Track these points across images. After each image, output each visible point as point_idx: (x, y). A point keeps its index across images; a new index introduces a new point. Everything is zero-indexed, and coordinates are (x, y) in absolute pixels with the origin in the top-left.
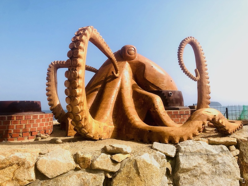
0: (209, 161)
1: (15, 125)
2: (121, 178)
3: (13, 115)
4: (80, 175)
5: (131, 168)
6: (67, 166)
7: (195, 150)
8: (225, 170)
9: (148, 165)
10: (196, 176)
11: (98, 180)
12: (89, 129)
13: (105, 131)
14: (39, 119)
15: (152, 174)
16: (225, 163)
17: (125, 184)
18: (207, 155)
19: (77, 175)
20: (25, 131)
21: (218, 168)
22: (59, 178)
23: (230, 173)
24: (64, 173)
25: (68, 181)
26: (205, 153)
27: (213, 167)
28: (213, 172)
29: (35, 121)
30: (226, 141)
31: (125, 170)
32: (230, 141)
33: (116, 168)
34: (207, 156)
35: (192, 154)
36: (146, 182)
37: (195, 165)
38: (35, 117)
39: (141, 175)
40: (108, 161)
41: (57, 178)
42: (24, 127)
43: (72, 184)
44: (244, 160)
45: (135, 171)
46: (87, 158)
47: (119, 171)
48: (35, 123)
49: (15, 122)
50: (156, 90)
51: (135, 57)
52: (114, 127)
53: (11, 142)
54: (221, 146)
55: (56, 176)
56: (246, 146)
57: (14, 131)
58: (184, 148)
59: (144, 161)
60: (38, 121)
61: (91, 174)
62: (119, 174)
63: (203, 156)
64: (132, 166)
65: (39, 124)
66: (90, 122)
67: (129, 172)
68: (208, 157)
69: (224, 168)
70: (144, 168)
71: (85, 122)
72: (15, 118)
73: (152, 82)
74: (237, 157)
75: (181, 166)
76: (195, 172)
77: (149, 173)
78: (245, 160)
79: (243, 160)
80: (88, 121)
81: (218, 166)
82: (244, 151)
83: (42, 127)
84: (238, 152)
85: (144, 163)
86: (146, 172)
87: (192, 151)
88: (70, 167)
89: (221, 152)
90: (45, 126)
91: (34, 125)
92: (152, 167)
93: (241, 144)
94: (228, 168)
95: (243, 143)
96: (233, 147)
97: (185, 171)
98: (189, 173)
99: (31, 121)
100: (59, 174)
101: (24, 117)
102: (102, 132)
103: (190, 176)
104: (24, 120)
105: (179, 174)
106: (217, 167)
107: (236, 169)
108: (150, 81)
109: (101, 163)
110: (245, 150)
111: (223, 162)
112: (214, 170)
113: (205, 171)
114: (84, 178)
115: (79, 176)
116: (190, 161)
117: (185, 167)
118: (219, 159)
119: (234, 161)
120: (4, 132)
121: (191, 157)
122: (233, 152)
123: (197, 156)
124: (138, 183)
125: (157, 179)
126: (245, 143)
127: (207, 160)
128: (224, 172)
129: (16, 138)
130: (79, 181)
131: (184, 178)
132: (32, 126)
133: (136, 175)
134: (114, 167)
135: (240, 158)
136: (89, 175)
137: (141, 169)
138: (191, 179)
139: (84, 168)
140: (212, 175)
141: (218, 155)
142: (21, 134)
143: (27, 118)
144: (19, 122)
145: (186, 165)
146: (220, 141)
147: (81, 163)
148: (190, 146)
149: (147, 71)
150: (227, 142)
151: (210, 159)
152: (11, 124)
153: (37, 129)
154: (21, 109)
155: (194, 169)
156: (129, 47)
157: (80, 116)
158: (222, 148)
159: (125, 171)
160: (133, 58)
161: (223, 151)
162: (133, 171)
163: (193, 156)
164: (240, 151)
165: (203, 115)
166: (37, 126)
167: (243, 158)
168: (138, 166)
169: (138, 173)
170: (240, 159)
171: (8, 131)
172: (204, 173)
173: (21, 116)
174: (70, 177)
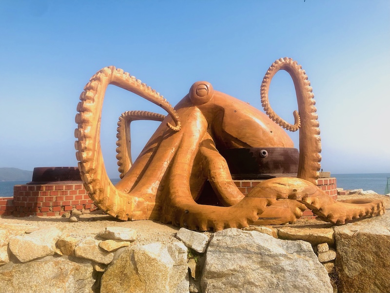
0: (263, 264)
1: (44, 197)
2: (113, 273)
3: (42, 185)
4: (58, 262)
5: (127, 261)
6: (42, 250)
7: (237, 245)
8: (296, 284)
9: (150, 260)
10: (236, 286)
11: (81, 271)
12: (107, 205)
13: (139, 209)
14: (74, 189)
15: (157, 274)
16: (297, 271)
17: (118, 282)
18: (261, 254)
19: (55, 262)
20: (56, 205)
21: (282, 279)
22: (33, 263)
23: (308, 289)
24: (38, 258)
25: (42, 269)
26: (257, 251)
27: (273, 276)
28: (272, 283)
29: (69, 192)
30: (308, 234)
31: (118, 263)
32: (316, 235)
33: (107, 260)
34: (259, 255)
35: (230, 250)
36: (148, 284)
37: (232, 268)
38: (69, 187)
39: (140, 273)
40: (94, 247)
41: (30, 263)
42: (54, 200)
43: (47, 272)
44: (344, 271)
45: (133, 266)
46: (68, 242)
47: (111, 264)
48: (69, 195)
49: (45, 194)
50: (242, 147)
51: (208, 99)
52: (154, 203)
53: (40, 217)
54: (298, 243)
55: (28, 260)
56: (348, 247)
57: (43, 203)
58: (217, 240)
59: (144, 254)
60: (74, 192)
61: (74, 263)
62: (111, 267)
63: (250, 255)
64: (128, 259)
65: (74, 196)
66: (108, 196)
67: (124, 267)
68: (262, 258)
69: (293, 279)
70: (144, 263)
71: (100, 196)
72: (44, 189)
73: (234, 136)
74: (331, 264)
75: (207, 267)
76: (234, 280)
77: (152, 271)
78: (346, 271)
79: (342, 270)
80: (106, 195)
81: (283, 274)
82: (344, 254)
83: (80, 200)
84: (333, 255)
85: (144, 256)
86: (148, 270)
87: (231, 246)
88: (45, 250)
89: (297, 252)
90: (83, 199)
91: (67, 198)
92: (157, 263)
93: (339, 242)
94: (304, 280)
95: (343, 240)
96: (324, 247)
97: (215, 275)
98: (224, 280)
99: (64, 193)
100: (31, 259)
101: (54, 187)
102: (132, 210)
103: (225, 285)
104: (54, 190)
105: (205, 279)
106: (280, 277)
107: (322, 284)
108: (232, 134)
109: (85, 250)
110: (346, 253)
111: (295, 269)
112: (275, 281)
113: (252, 280)
114: (62, 267)
115: (57, 264)
116: (225, 262)
117: (213, 269)
118: (285, 263)
119: (318, 271)
120: (33, 205)
121: (228, 255)
122: (322, 254)
123: (239, 255)
124: (135, 283)
125: (164, 282)
126: (347, 240)
127: (261, 263)
128: (295, 287)
129: (45, 213)
130: (56, 271)
131: (213, 286)
132: (64, 199)
133: (134, 272)
134: (103, 257)
135: (338, 266)
136: (70, 264)
137: (139, 264)
138: (227, 289)
139: (67, 255)
140: (270, 288)
141: (285, 256)
142: (51, 209)
143: (59, 189)
144: (49, 194)
145: (216, 266)
146: (298, 234)
147: (62, 248)
148: (228, 238)
149: (227, 119)
150: (310, 236)
151: (265, 262)
152: (39, 196)
153: (71, 203)
154: (56, 178)
155: (233, 274)
156: (199, 84)
157: (91, 188)
158: (300, 246)
159: (119, 265)
160: (205, 101)
161: (300, 251)
162: (130, 266)
163: (232, 254)
164: (338, 254)
165: (268, 189)
166: (71, 198)
167: (342, 266)
168: (136, 260)
169: (136, 269)
170: (337, 269)
171: (36, 204)
172: (251, 283)
173: (51, 186)
174: (45, 263)
